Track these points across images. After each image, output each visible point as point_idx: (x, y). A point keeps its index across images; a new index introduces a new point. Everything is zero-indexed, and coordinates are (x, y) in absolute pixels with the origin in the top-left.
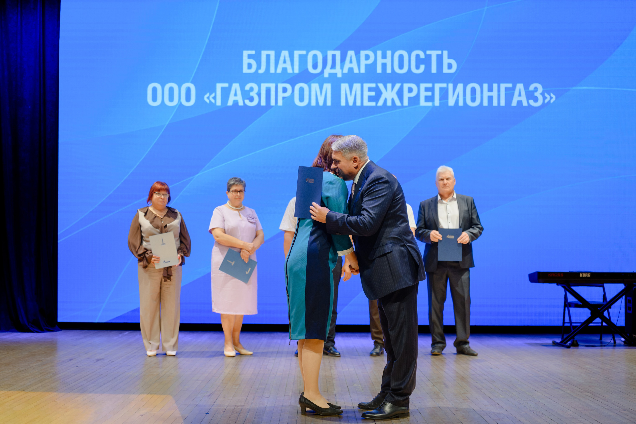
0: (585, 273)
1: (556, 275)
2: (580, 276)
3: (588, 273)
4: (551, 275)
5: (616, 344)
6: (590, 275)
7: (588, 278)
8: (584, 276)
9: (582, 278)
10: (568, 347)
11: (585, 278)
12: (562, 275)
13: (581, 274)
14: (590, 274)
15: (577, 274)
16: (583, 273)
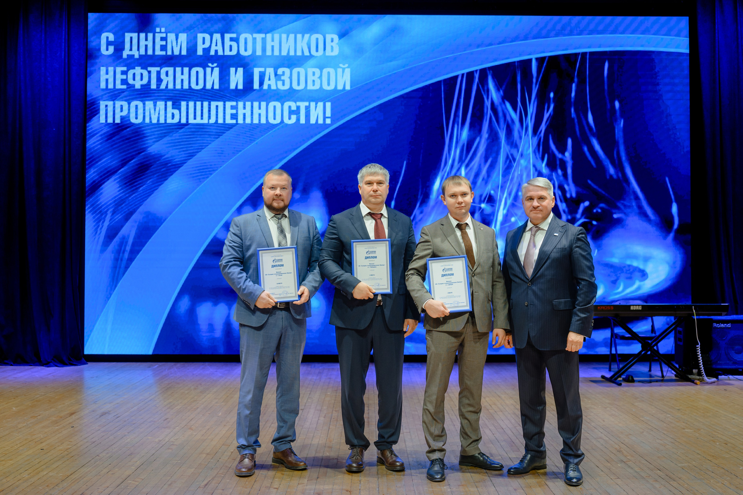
0: (636, 305)
1: (606, 308)
2: (631, 309)
3: (639, 305)
4: (600, 308)
5: (665, 379)
6: (641, 308)
7: (639, 310)
8: (635, 309)
9: (633, 310)
10: (620, 385)
11: (636, 310)
12: (612, 308)
13: (631, 307)
14: (641, 306)
15: (630, 306)
16: (634, 305)
